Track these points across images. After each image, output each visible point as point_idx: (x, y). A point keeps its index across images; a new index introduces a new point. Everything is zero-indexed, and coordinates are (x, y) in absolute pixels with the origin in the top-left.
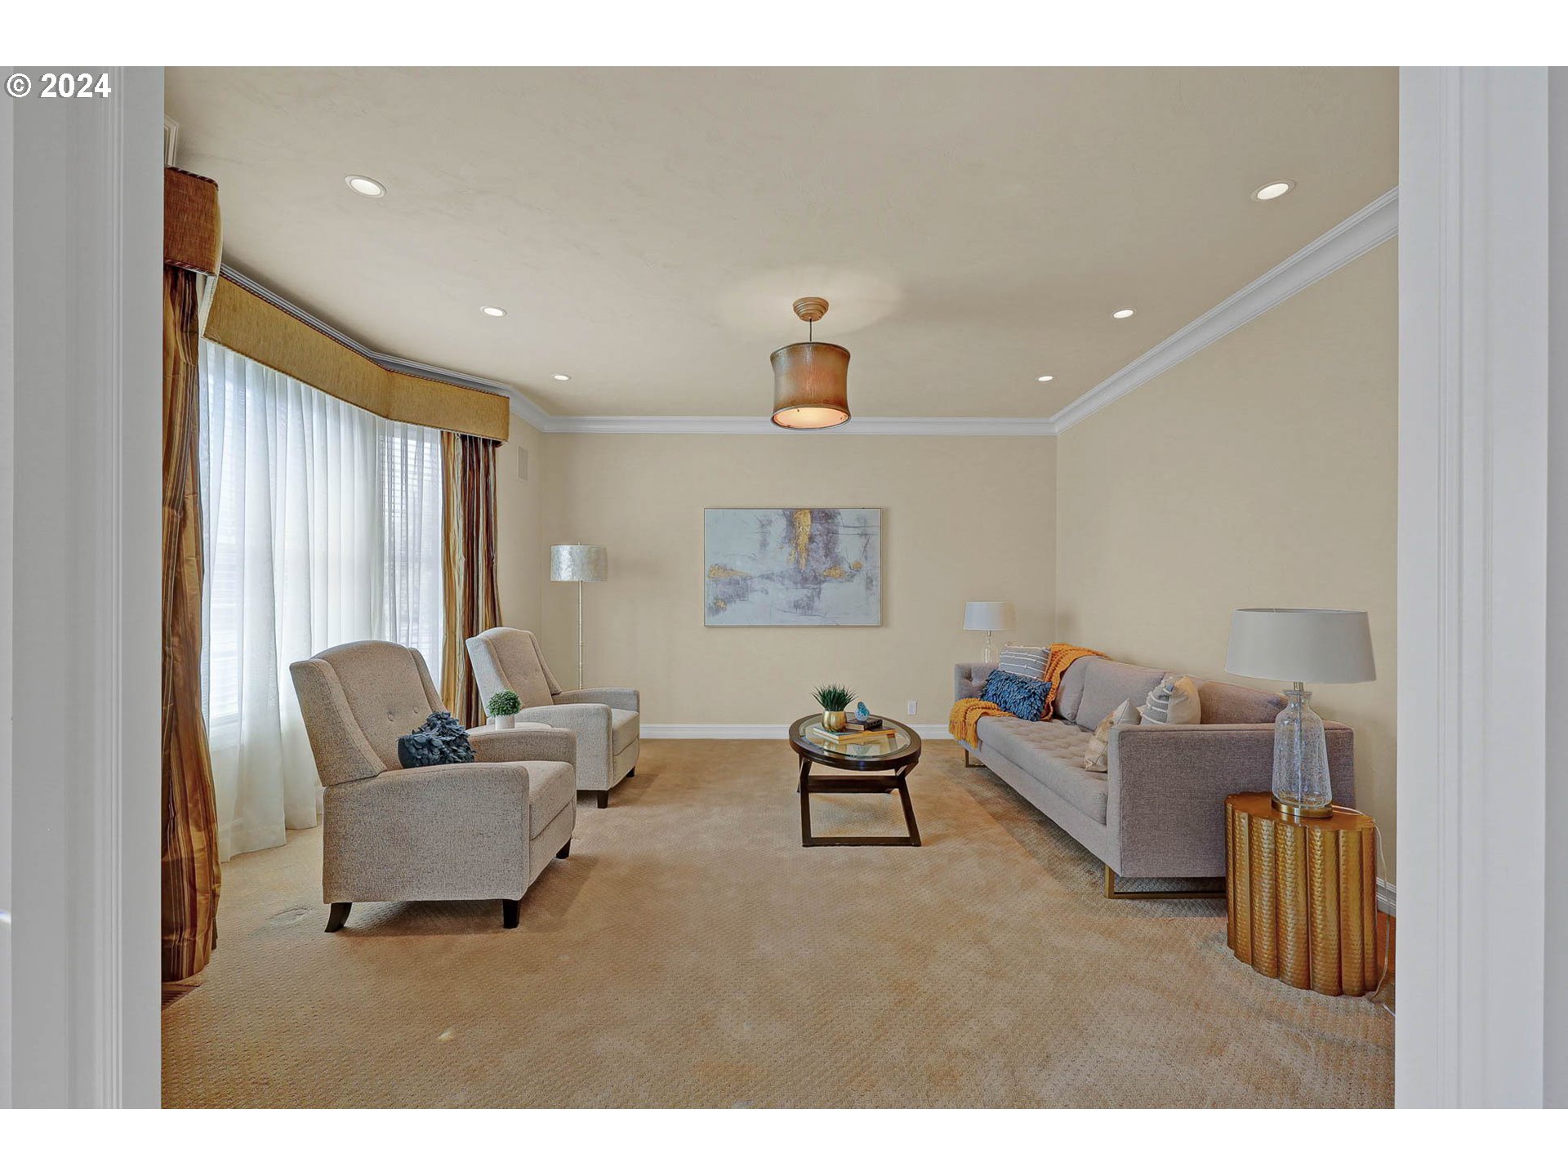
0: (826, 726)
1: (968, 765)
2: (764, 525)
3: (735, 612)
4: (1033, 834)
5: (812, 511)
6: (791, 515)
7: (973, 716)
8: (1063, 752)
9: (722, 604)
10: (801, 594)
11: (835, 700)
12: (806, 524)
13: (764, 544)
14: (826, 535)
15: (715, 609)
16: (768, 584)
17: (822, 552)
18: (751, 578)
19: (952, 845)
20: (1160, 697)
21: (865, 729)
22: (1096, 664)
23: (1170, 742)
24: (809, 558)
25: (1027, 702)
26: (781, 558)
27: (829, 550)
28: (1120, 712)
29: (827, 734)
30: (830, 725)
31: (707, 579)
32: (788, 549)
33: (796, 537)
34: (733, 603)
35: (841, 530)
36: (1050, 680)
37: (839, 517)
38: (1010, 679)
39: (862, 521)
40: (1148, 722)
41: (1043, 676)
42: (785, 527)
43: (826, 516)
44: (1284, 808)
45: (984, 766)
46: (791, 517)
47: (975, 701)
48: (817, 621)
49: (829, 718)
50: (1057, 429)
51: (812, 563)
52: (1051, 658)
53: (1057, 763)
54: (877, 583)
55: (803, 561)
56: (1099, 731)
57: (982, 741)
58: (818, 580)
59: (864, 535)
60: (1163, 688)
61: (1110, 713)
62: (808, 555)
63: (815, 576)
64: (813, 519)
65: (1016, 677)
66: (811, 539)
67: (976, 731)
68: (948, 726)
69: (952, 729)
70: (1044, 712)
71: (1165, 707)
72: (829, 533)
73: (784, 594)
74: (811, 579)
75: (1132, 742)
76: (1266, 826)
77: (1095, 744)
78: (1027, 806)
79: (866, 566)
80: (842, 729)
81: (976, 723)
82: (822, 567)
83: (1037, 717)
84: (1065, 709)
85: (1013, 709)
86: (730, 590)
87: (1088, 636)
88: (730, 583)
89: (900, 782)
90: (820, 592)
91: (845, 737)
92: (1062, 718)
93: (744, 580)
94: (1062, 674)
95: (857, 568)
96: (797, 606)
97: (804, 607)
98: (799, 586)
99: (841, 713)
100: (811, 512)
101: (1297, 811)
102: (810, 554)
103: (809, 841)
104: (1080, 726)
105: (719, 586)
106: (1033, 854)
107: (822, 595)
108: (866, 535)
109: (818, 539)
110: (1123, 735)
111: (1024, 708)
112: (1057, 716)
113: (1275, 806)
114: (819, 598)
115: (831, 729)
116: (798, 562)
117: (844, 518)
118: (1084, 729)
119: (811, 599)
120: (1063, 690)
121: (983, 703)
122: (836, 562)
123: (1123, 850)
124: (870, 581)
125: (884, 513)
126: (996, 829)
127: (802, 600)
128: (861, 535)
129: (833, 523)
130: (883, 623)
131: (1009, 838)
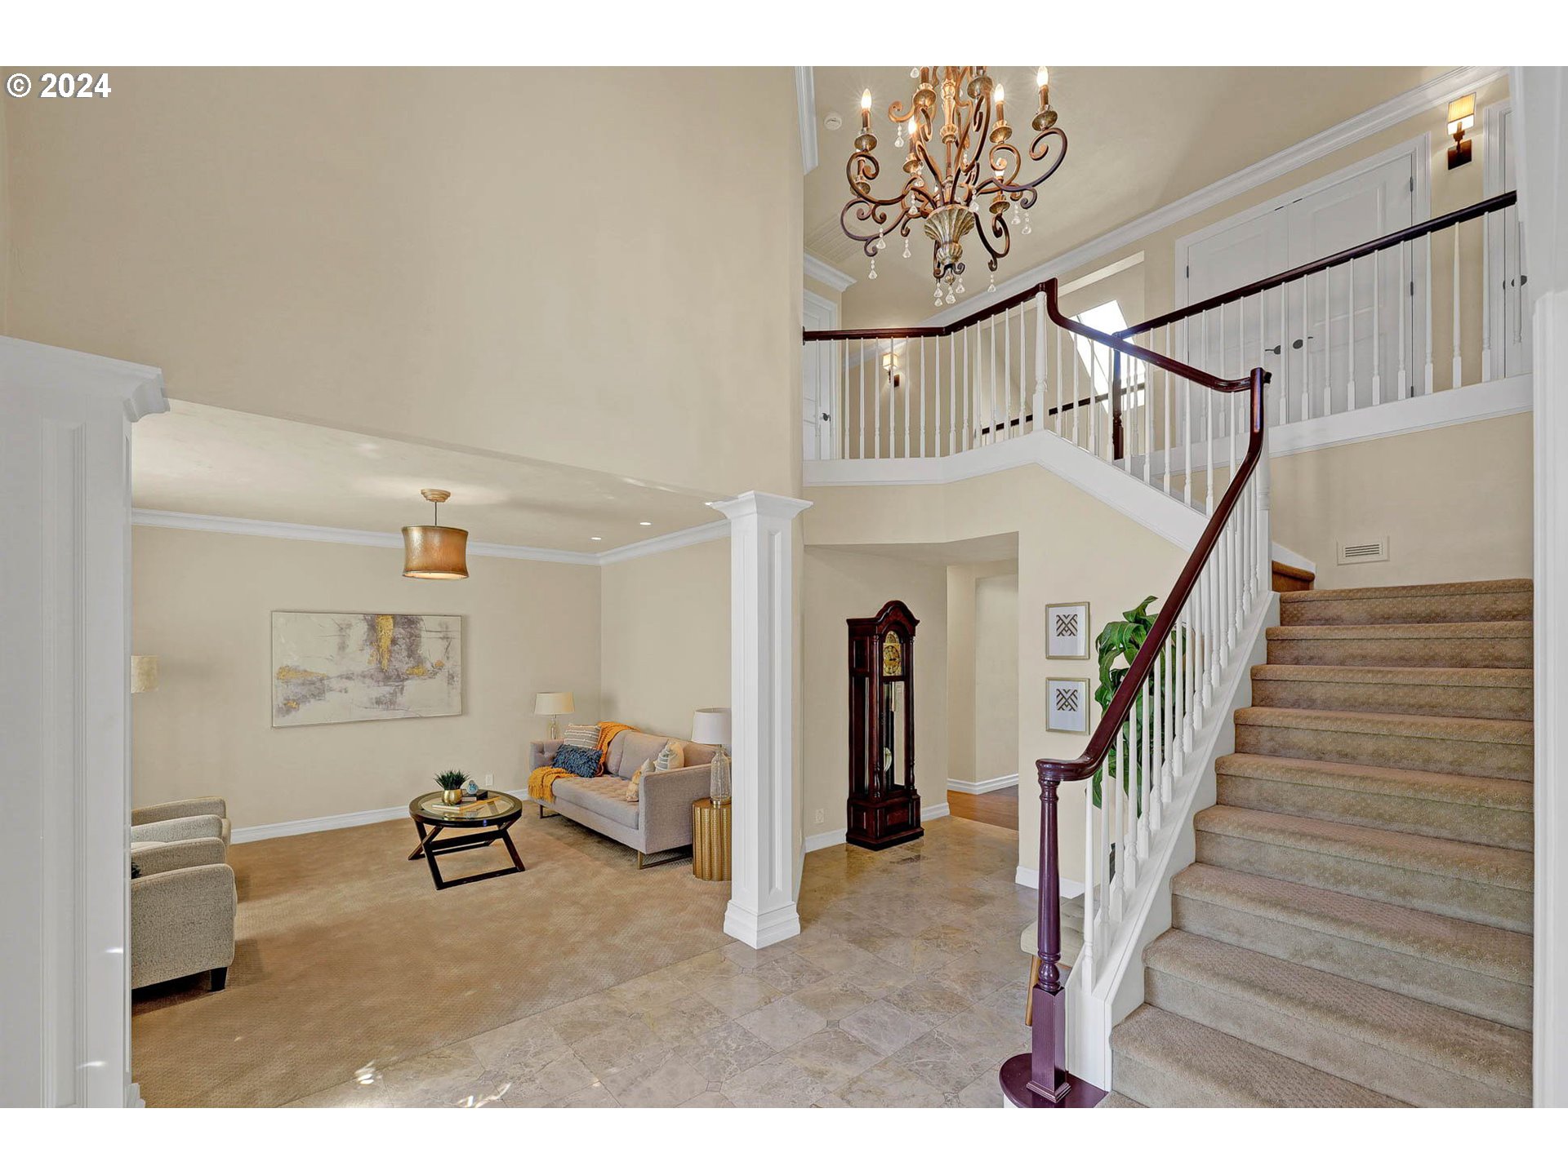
0: (446, 801)
1: (542, 817)
2: (343, 629)
3: (310, 711)
4: (595, 848)
5: (394, 616)
6: (373, 620)
7: (548, 781)
8: (613, 794)
9: (294, 705)
10: (384, 690)
11: (452, 781)
12: (388, 629)
13: (342, 647)
14: (409, 638)
15: (288, 708)
16: (349, 684)
17: (405, 653)
18: (329, 678)
19: (546, 865)
20: (664, 756)
21: (478, 800)
22: (631, 735)
23: (669, 779)
24: (392, 659)
25: (587, 765)
26: (363, 660)
27: (412, 652)
28: (645, 766)
29: (447, 807)
30: (449, 801)
31: (275, 681)
32: (369, 651)
33: (378, 640)
34: (308, 704)
35: (423, 634)
36: (601, 748)
37: (421, 622)
38: (575, 750)
39: (444, 626)
40: (659, 770)
41: (596, 746)
42: (366, 630)
43: (408, 621)
44: (714, 802)
45: (559, 815)
46: (373, 622)
47: (548, 769)
48: (400, 714)
49: (449, 796)
50: (602, 562)
51: (394, 663)
52: (602, 732)
53: (610, 801)
54: (459, 679)
55: (385, 662)
56: (634, 778)
57: (555, 797)
58: (400, 678)
59: (446, 638)
60: (665, 751)
61: (640, 767)
62: (391, 656)
63: (398, 675)
64: (395, 624)
65: (579, 749)
66: (394, 642)
67: (551, 791)
68: (527, 789)
69: (531, 790)
70: (598, 770)
71: (666, 761)
72: (411, 636)
73: (364, 692)
74: (394, 677)
75: (651, 782)
76: (706, 811)
77: (632, 787)
78: (590, 832)
79: (448, 665)
80: (459, 803)
81: (551, 785)
82: (403, 664)
83: (593, 775)
84: (612, 767)
85: (577, 771)
86: (304, 691)
87: (626, 714)
88: (303, 684)
89: (503, 834)
90: (402, 689)
91: (464, 807)
92: (609, 773)
93: (321, 680)
94: (609, 744)
95: (439, 666)
96: (378, 702)
97: (388, 703)
98: (381, 684)
99: (459, 790)
100: (393, 618)
101: (719, 803)
102: (393, 655)
103: (441, 885)
104: (621, 777)
105: (289, 687)
106: (597, 859)
107: (405, 691)
108: (448, 638)
109: (401, 642)
110: (647, 778)
111: (584, 769)
112: (607, 772)
113: (712, 802)
114: (402, 694)
115: (450, 803)
116: (380, 662)
117: (427, 624)
118: (624, 778)
119: (394, 694)
120: (610, 753)
121: (555, 770)
122: (420, 662)
123: (647, 840)
124: (451, 677)
125: (464, 620)
126: (572, 851)
127: (384, 696)
128: (442, 638)
129: (415, 627)
130: (464, 712)
131: (581, 854)
